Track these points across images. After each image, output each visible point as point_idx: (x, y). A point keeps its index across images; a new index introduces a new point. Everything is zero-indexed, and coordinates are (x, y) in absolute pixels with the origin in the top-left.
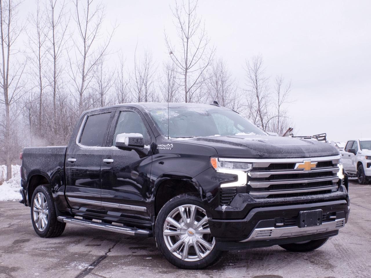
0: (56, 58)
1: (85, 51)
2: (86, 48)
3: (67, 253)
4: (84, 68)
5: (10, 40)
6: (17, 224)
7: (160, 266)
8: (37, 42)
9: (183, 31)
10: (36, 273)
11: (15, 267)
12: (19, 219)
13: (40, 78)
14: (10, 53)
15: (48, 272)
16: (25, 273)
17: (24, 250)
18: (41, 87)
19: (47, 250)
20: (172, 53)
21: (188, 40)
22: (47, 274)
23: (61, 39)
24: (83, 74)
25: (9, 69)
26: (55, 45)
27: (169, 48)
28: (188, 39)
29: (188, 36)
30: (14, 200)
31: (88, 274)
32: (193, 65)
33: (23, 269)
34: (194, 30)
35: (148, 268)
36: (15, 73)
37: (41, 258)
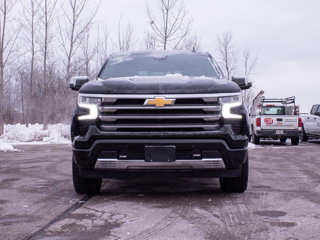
0: (47, 25)
1: (74, 20)
2: (75, 17)
3: (57, 190)
4: (72, 35)
5: (6, 8)
6: (7, 167)
7: (154, 202)
8: (30, 11)
9: (163, 3)
10: (25, 205)
11: (3, 200)
12: (9, 164)
13: (33, 44)
14: (6, 20)
15: (37, 204)
16: (13, 206)
17: (13, 187)
18: (33, 51)
19: (37, 187)
20: (152, 23)
21: (167, 12)
22: (36, 207)
23: (53, 8)
24: (72, 40)
25: (5, 35)
26: (47, 14)
27: (150, 19)
28: (168, 10)
29: (168, 8)
30: (5, 151)
31: (79, 207)
32: (172, 35)
33: (11, 202)
34: (173, 3)
35: (141, 203)
36: (10, 38)
37: (30, 193)
